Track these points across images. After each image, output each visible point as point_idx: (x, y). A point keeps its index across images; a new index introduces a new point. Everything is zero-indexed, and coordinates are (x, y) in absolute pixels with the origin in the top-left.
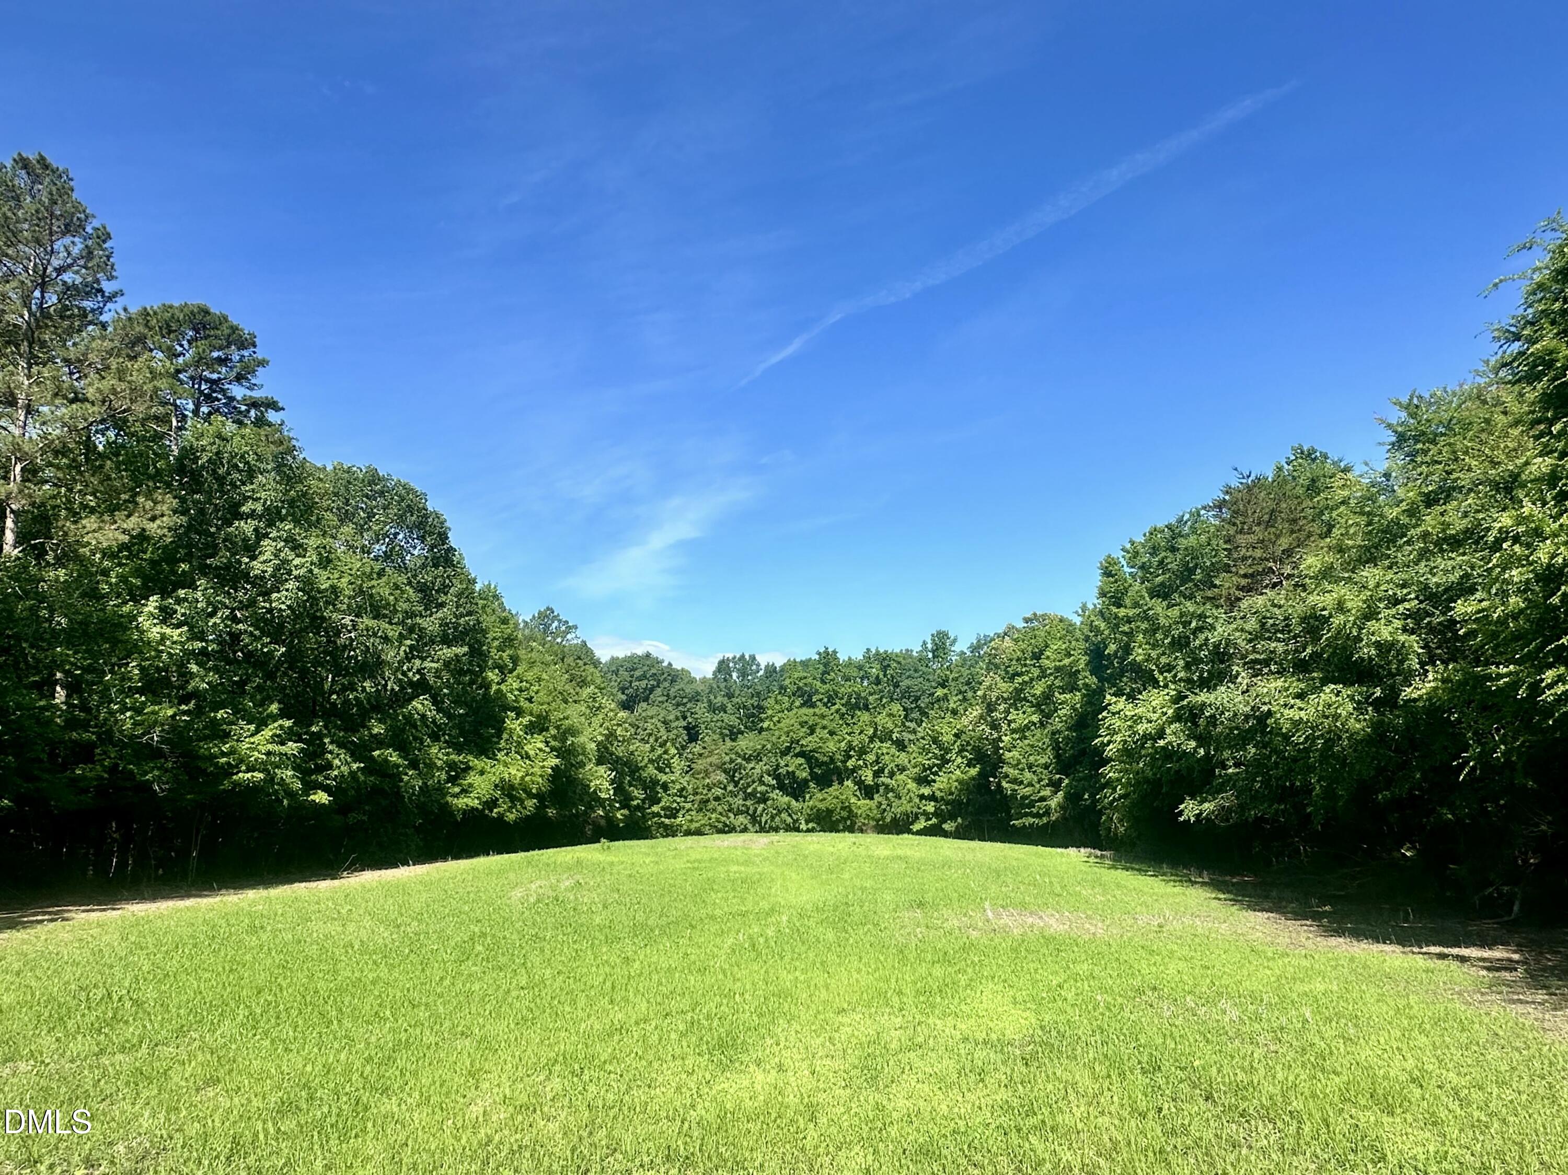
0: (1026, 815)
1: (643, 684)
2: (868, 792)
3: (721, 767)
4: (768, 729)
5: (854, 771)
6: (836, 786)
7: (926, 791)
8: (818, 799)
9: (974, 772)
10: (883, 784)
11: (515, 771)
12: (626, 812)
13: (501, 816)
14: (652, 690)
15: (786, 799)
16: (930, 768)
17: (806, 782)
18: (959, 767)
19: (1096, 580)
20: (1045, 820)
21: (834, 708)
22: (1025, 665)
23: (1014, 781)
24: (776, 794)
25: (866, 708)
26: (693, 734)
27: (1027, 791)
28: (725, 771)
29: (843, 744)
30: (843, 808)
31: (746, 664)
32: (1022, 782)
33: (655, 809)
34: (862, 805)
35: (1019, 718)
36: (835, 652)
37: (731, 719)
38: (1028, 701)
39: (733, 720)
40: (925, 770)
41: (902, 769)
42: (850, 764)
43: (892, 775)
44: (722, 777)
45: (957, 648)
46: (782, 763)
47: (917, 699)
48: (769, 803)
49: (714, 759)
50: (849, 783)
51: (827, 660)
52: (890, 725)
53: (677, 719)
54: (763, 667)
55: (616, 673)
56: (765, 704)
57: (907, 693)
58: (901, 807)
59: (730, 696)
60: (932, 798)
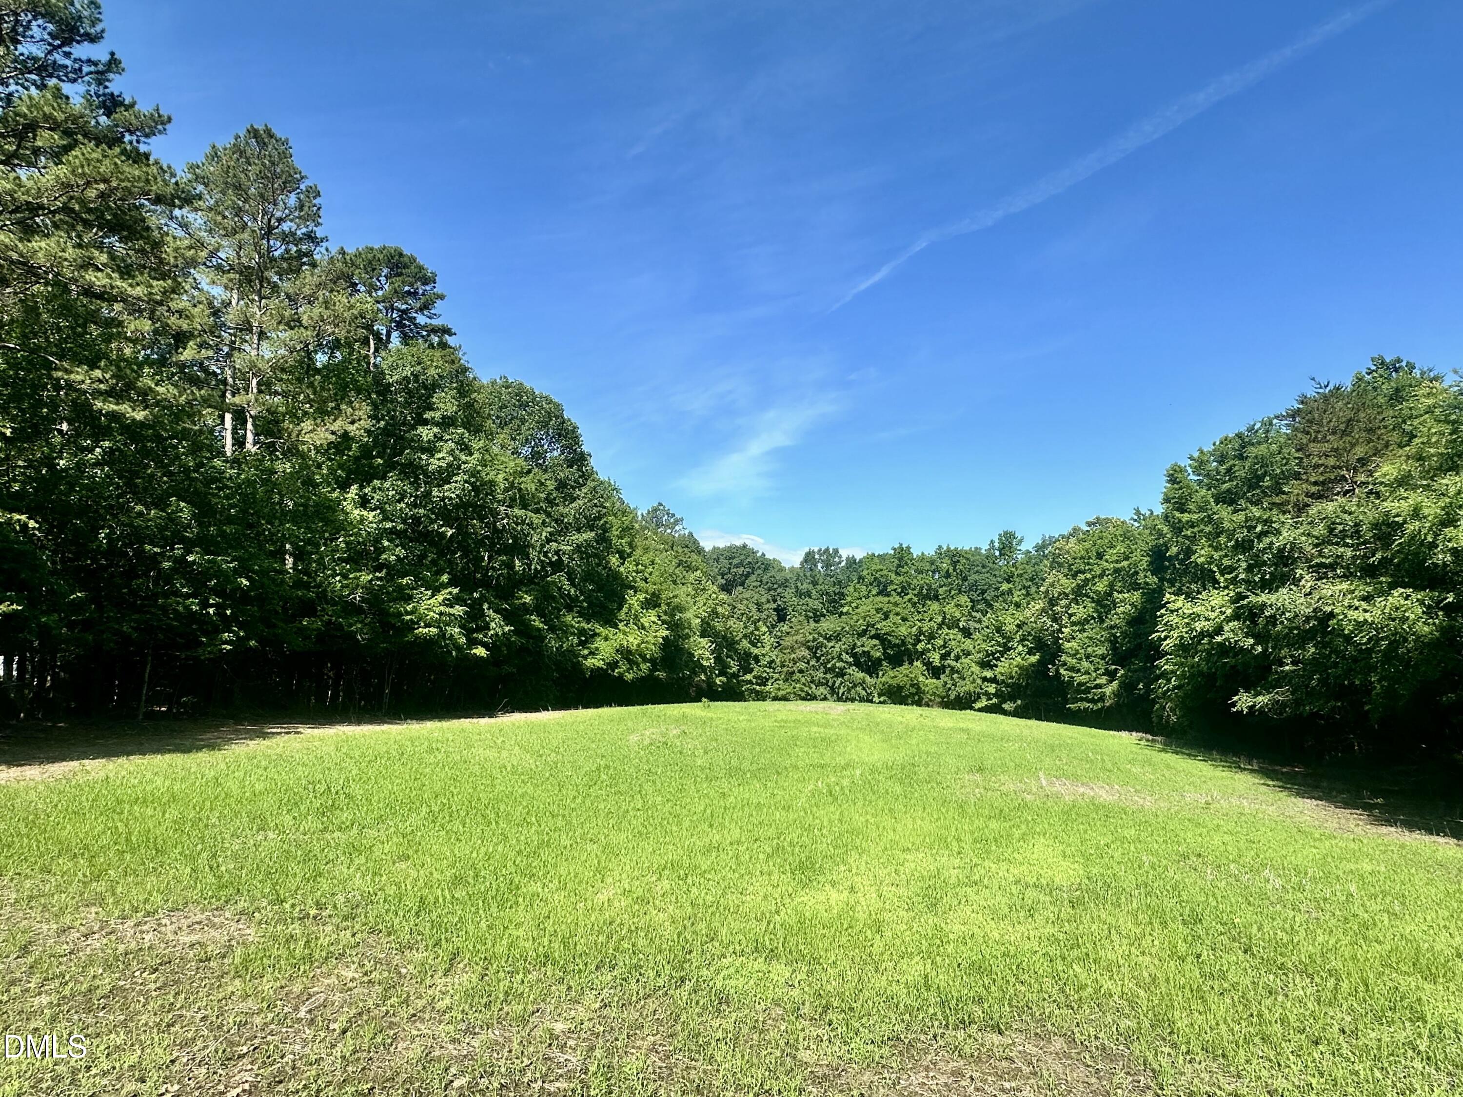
0: (1082, 700)
1: (740, 570)
2: (936, 672)
3: (805, 644)
4: (847, 613)
5: (922, 653)
6: (906, 665)
7: (989, 674)
8: (890, 676)
9: (1034, 659)
10: (949, 666)
11: (633, 640)
12: (724, 679)
13: (621, 675)
14: (747, 576)
15: (861, 675)
16: (993, 654)
17: (879, 661)
18: (1020, 654)
19: (1162, 486)
20: (1099, 705)
21: (907, 598)
22: (1088, 564)
23: (1072, 669)
24: (851, 670)
25: (936, 598)
26: (782, 615)
27: (1084, 678)
28: (809, 648)
29: (914, 629)
30: (912, 685)
31: (830, 556)
32: (1079, 671)
33: (748, 677)
34: (930, 684)
35: (1080, 611)
36: (908, 548)
37: (815, 604)
38: (1089, 597)
39: (817, 605)
40: (988, 655)
41: (967, 654)
42: (920, 647)
43: (957, 658)
44: (806, 653)
45: (1023, 547)
46: (859, 644)
47: (983, 592)
48: (846, 677)
49: (799, 637)
50: (918, 664)
51: (902, 556)
52: (957, 614)
53: (768, 601)
54: (844, 558)
55: (717, 560)
56: (845, 591)
57: (974, 587)
58: (964, 687)
59: (815, 583)
60: (993, 680)
